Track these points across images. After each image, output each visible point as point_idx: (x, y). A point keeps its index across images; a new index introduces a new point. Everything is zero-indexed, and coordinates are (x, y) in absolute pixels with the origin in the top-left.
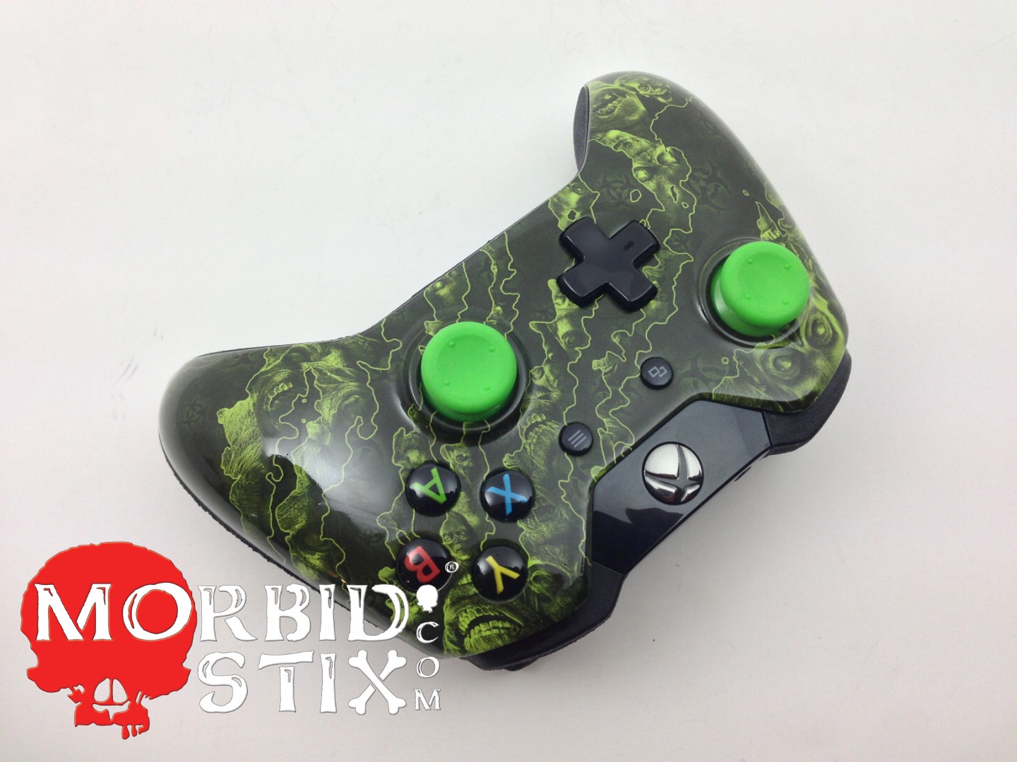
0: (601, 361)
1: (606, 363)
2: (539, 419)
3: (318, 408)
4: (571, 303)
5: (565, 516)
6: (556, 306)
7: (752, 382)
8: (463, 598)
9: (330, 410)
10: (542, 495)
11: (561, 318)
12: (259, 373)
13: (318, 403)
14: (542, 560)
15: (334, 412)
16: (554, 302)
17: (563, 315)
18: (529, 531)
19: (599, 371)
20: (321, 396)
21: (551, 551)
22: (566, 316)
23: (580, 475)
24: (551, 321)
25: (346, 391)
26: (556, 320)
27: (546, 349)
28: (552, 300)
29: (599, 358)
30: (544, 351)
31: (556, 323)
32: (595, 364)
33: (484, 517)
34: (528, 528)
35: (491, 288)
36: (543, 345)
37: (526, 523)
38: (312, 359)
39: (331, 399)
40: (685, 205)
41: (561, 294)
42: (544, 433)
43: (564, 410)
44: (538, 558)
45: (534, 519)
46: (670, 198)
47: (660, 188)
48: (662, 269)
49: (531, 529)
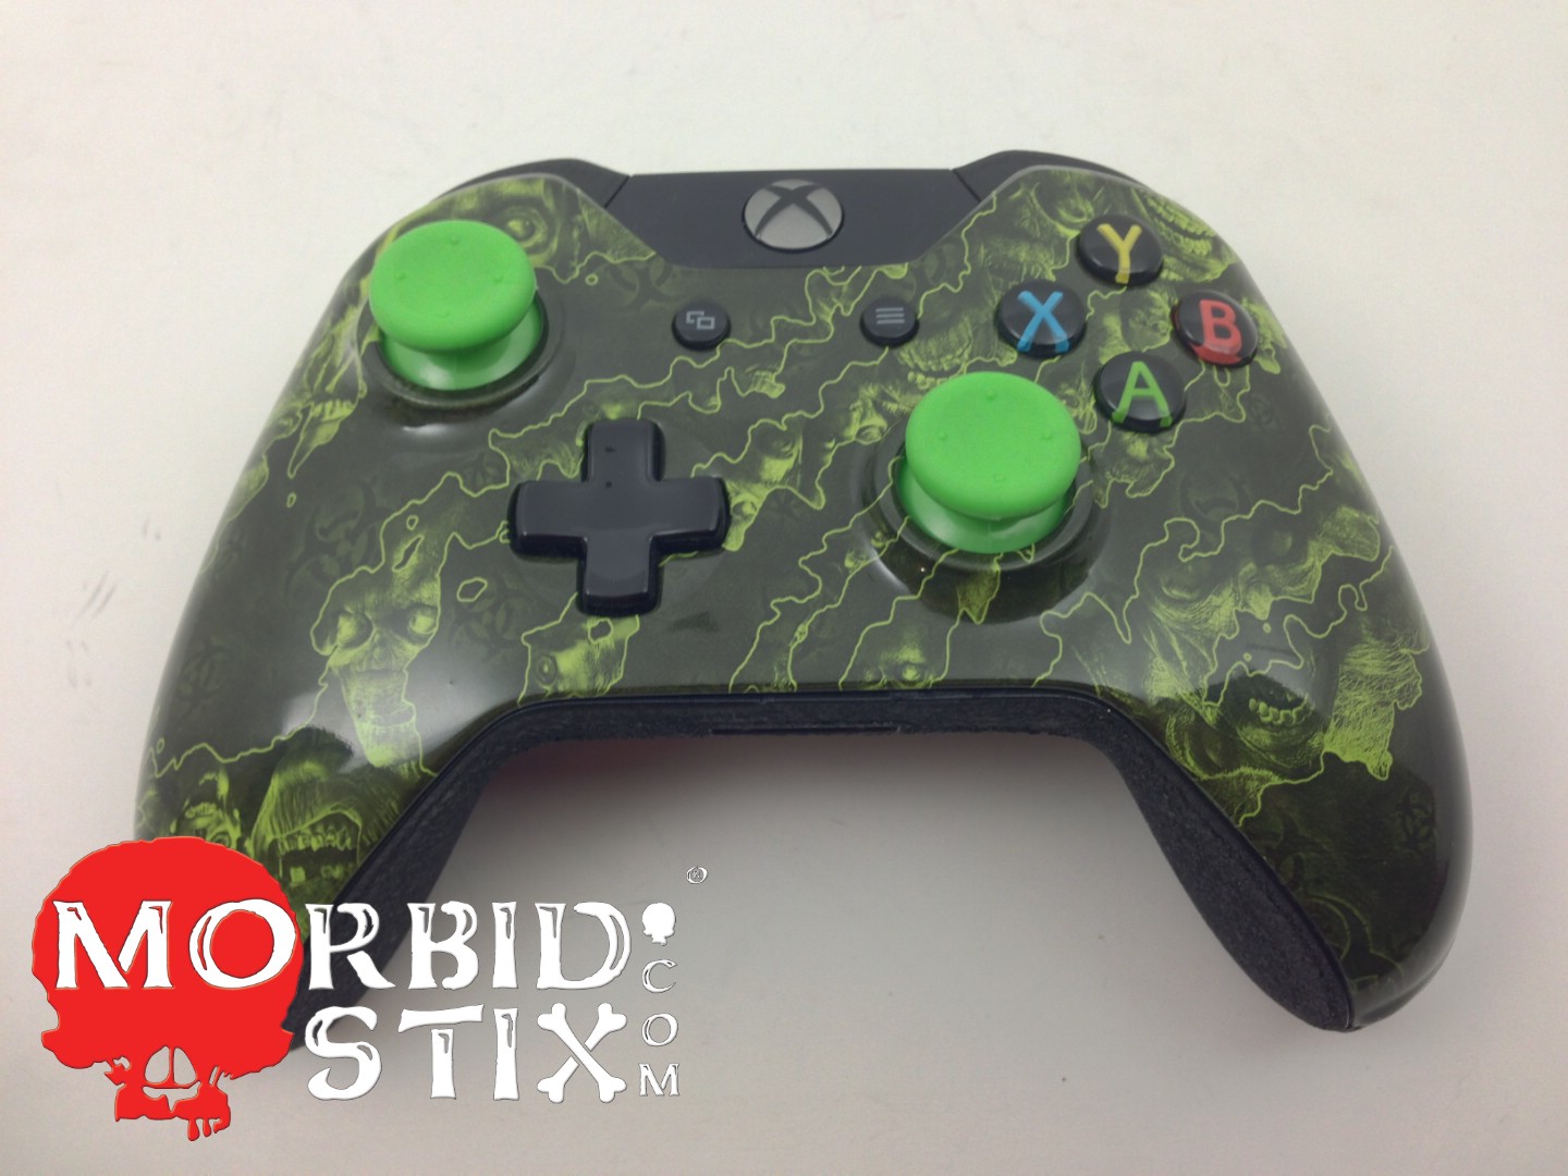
0: (764, 390)
1: (759, 383)
2: (920, 377)
3: (1234, 625)
4: (732, 495)
5: (983, 251)
6: (759, 506)
7: (584, 234)
8: (1187, 264)
9: (1219, 607)
10: (994, 292)
11: (769, 483)
12: (1287, 781)
13: (1229, 633)
14: (1054, 227)
15: (1214, 600)
16: (756, 514)
17: (760, 485)
18: (1046, 266)
19: (778, 379)
20: (1218, 638)
21: (1035, 227)
22: (757, 480)
23: (921, 280)
24: (787, 490)
25: (1176, 614)
26: (778, 487)
27: (829, 458)
28: (757, 519)
29: (764, 397)
30: (833, 457)
31: (782, 482)
32: (776, 391)
33: (1095, 317)
34: (1044, 269)
35: (833, 603)
36: (827, 466)
37: (1042, 274)
38: (1193, 718)
39: (1206, 620)
40: (412, 522)
41: (736, 517)
42: (928, 357)
43: (874, 366)
44: (1058, 232)
45: (1028, 273)
46: (420, 550)
47: (421, 576)
48: (549, 450)
49: (1042, 265)
